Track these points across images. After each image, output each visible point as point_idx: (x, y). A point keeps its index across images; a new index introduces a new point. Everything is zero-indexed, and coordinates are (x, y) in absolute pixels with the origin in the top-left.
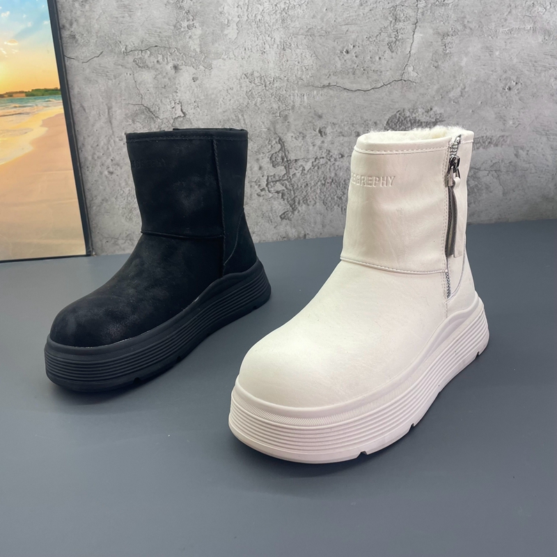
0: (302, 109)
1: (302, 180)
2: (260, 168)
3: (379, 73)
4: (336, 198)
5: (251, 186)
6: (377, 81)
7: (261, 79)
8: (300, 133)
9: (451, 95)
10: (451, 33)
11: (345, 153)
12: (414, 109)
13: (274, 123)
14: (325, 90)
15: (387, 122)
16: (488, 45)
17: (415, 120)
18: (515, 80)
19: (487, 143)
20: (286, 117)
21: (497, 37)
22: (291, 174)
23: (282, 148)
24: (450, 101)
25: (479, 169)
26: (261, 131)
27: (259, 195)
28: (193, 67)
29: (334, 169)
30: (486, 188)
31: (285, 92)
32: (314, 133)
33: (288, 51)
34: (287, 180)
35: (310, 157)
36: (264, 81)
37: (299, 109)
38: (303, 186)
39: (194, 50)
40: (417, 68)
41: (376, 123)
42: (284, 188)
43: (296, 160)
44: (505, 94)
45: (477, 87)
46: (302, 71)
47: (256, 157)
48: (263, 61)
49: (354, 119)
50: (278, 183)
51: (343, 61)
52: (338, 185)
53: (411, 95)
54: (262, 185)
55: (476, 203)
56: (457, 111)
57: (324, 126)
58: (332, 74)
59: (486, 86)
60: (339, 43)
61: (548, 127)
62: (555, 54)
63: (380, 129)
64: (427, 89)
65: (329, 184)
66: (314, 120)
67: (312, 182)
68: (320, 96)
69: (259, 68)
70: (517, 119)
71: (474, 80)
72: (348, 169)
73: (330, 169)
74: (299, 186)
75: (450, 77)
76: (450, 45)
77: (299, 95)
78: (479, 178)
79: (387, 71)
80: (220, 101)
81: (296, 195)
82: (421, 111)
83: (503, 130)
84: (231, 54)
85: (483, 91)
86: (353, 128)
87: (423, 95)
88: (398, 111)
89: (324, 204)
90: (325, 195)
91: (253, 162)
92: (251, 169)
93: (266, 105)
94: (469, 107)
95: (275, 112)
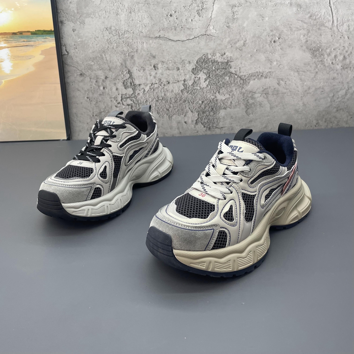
0: (143, 52)
1: (143, 98)
2: (117, 89)
3: (191, 30)
4: (165, 110)
5: (111, 101)
6: (190, 35)
7: (116, 31)
8: (142, 67)
9: (238, 45)
10: (238, 5)
11: (170, 81)
12: (213, 54)
13: (125, 61)
14: (157, 40)
15: (197, 62)
16: (261, 14)
17: (215, 61)
18: (278, 36)
19: (260, 76)
20: (132, 57)
21: (267, 9)
22: (137, 93)
23: (130, 77)
24: (237, 48)
25: (255, 93)
26: (116, 66)
27: (116, 107)
28: (73, 22)
29: (164, 91)
30: (260, 105)
31: (131, 40)
32: (150, 67)
33: (133, 13)
34: (134, 97)
35: (148, 82)
36: (118, 33)
37: (141, 51)
38: (144, 102)
39: (73, 11)
40: (216, 27)
41: (189, 62)
42: (133, 103)
43: (140, 85)
44: (272, 45)
45: (254, 40)
46: (142, 27)
47: (114, 82)
48: (117, 20)
49: (176, 59)
50: (128, 99)
51: (169, 21)
52: (167, 101)
53: (212, 45)
54: (118, 100)
55: (254, 114)
56: (241, 56)
57: (156, 63)
58: (161, 29)
59: (259, 40)
60: (165, 10)
61: (299, 67)
62: (304, 20)
63: (192, 66)
64: (222, 41)
65: (161, 101)
66: (150, 59)
67: (150, 99)
68: (154, 44)
69: (115, 24)
70: (279, 61)
71: (252, 35)
72: (172, 91)
73: (161, 91)
74: (142, 101)
75: (237, 33)
76: (237, 13)
77: (141, 42)
78: (255, 98)
79: (197, 28)
80: (91, 45)
81: (140, 107)
82: (218, 55)
83: (270, 68)
84: (97, 14)
85: (257, 43)
86: (175, 65)
87: (220, 45)
88: (204, 55)
89: (158, 113)
90: (158, 108)
91: (112, 85)
92: (111, 90)
93: (120, 49)
94: (249, 53)
95: (125, 53)
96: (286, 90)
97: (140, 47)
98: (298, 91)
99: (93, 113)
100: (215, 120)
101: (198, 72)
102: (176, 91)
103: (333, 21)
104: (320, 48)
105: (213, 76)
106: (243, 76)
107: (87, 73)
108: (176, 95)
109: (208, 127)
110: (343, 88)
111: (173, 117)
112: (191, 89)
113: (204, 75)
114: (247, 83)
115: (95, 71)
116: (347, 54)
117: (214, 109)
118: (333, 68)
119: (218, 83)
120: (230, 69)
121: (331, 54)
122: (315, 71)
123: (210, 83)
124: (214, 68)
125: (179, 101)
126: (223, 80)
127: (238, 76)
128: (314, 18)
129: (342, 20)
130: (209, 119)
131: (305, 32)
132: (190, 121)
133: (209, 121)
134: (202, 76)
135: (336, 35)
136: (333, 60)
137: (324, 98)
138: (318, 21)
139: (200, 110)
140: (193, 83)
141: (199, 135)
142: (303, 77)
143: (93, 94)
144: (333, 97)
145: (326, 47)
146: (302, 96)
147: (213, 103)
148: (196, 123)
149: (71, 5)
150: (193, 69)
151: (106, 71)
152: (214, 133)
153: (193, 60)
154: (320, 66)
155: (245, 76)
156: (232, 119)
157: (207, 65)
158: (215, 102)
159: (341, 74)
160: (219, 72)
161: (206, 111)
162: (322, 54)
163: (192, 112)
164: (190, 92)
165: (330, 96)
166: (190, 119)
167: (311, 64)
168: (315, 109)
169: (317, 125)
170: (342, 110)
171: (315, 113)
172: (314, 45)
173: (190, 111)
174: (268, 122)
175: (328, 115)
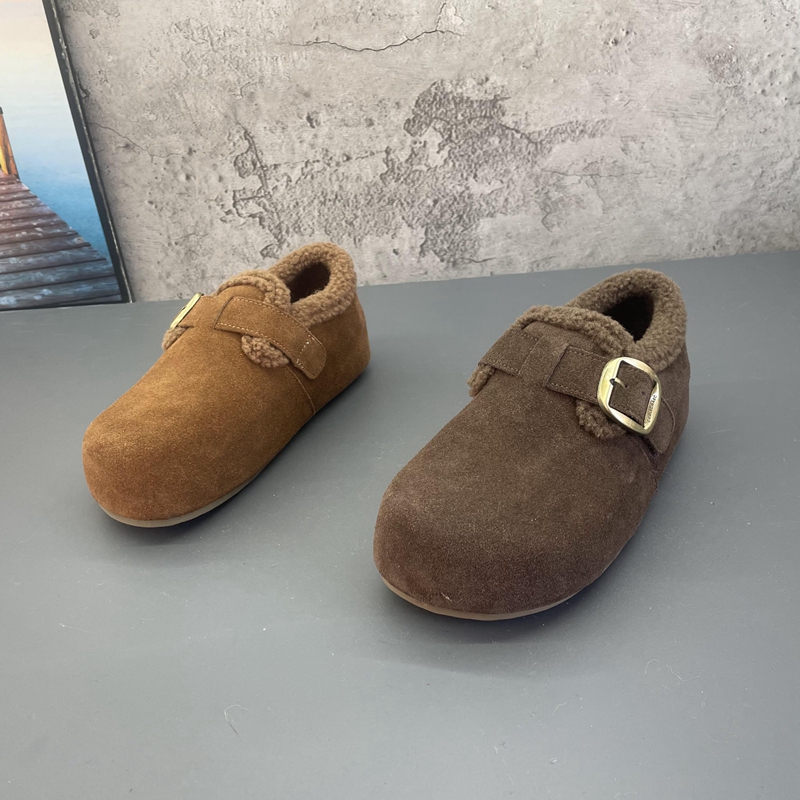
0: (277, 83)
1: (288, 197)
2: (221, 179)
3: (399, 20)
4: (344, 224)
5: (210, 207)
6: (395, 34)
7: (203, 31)
8: (277, 123)
9: (521, 54)
11: (352, 153)
12: (459, 80)
13: (234, 107)
14: (311, 50)
15: (417, 102)
17: (462, 99)
18: (624, 27)
19: (578, 132)
20: (252, 96)
22: (271, 187)
23: (250, 147)
24: (517, 64)
25: (565, 174)
26: (213, 120)
27: (225, 221)
28: (88, 13)
29: (338, 179)
30: (577, 202)
31: (245, 54)
32: (300, 122)
34: (265, 196)
35: (297, 160)
36: (209, 35)
37: (272, 81)
38: (291, 207)
40: (462, 8)
41: (397, 104)
42: (263, 210)
43: (276, 166)
44: (608, 52)
45: (562, 39)
46: (270, 17)
47: (212, 161)
49: (363, 97)
50: (251, 201)
52: (346, 204)
53: (454, 56)
54: (226, 206)
55: (562, 225)
56: (530, 82)
57: (314, 109)
58: (320, 21)
59: (577, 39)
61: (677, 104)
63: (406, 113)
64: (480, 46)
65: (331, 203)
66: (297, 102)
68: (303, 59)
69: (198, 13)
70: (626, 92)
71: (555, 28)
72: (359, 178)
73: (330, 179)
74: (286, 206)
75: (518, 24)
77: (269, 59)
78: (566, 187)
79: (412, 15)
80: (141, 71)
81: (282, 219)
82: (470, 83)
83: (605, 111)
85: (572, 47)
86: (362, 113)
87: (474, 55)
88: (434, 84)
89: (327, 232)
90: (327, 220)
91: (208, 169)
92: (207, 181)
93: (217, 77)
94: (549, 74)
95: (232, 88)
96: (643, 165)
97: (268, 70)
98: (675, 166)
99: (169, 237)
100: (468, 243)
101: (420, 128)
102: (367, 178)
104: (733, 53)
105: (460, 137)
106: (536, 135)
107: (142, 142)
108: (369, 188)
109: (452, 260)
110: (788, 153)
111: (364, 241)
112: (405, 172)
113: (437, 136)
114: (546, 152)
115: (162, 136)
117: (465, 216)
118: (764, 104)
119: (473, 153)
120: (503, 119)
121: (761, 68)
122: (718, 113)
123: (453, 156)
124: (460, 117)
125: (376, 201)
126: (485, 146)
127: (523, 134)
130: (452, 243)
131: (697, 13)
132: (406, 247)
133: (452, 247)
134: (432, 137)
135: (776, 18)
136: (766, 83)
137: (738, 180)
139: (429, 221)
140: (411, 156)
141: (429, 279)
142: (688, 129)
143: (163, 192)
144: (761, 176)
145: (748, 51)
147: (461, 202)
148: (422, 252)
150: (409, 120)
151: (189, 136)
152: (465, 275)
153: (406, 99)
154: (733, 101)
155: (540, 133)
156: (509, 240)
157: (442, 109)
158: (466, 199)
159: (783, 119)
160: (475, 127)
161: (444, 224)
162: (738, 70)
163: (409, 226)
164: (402, 179)
165: (754, 174)
166: (407, 243)
167: (709, 97)
168: (713, 208)
169: (717, 247)
170: (781, 208)
171: (715, 217)
172: (719, 48)
173: (405, 224)
174: (597, 243)
175: (745, 221)
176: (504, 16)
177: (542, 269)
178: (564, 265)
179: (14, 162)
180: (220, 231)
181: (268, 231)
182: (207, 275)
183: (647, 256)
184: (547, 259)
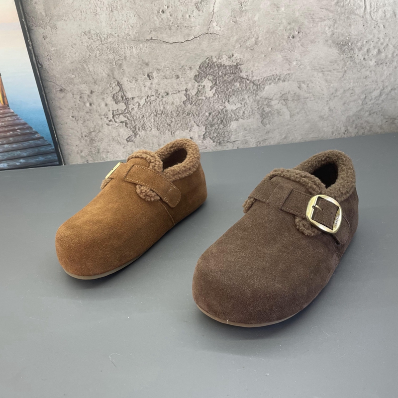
0: (133, 59)
1: (139, 113)
2: (106, 105)
3: (190, 28)
4: (166, 125)
5: (101, 118)
6: (188, 35)
7: (97, 36)
8: (133, 78)
9: (248, 44)
11: (169, 91)
12: (219, 56)
13: (112, 71)
14: (149, 43)
15: (200, 67)
16: (276, 3)
17: (221, 65)
18: (297, 30)
19: (277, 80)
20: (121, 66)
22: (130, 109)
23: (120, 90)
24: (247, 48)
25: (271, 99)
26: (102, 77)
27: (108, 125)
28: (42, 28)
29: (163, 104)
30: (278, 113)
31: (117, 45)
32: (144, 77)
33: (115, 12)
34: (128, 113)
35: (143, 95)
36: (100, 37)
37: (130, 59)
38: (141, 117)
39: (41, 13)
40: (220, 23)
42: (126, 119)
43: (133, 98)
44: (290, 42)
45: (268, 36)
46: (129, 28)
47: (102, 97)
48: (96, 21)
49: (174, 65)
50: (121, 115)
51: (161, 19)
52: (167, 116)
53: (217, 45)
54: (109, 118)
55: (271, 124)
56: (253, 56)
57: (150, 71)
59: (275, 36)
60: (156, 5)
61: (323, 65)
62: (329, 7)
63: (194, 72)
64: (229, 40)
65: (160, 115)
66: (142, 68)
67: (147, 114)
68: (145, 48)
69: (94, 27)
70: (299, 60)
71: (265, 31)
72: (173, 103)
73: (159, 104)
74: (138, 117)
75: (247, 30)
76: (245, 4)
77: (129, 48)
78: (272, 106)
79: (196, 26)
80: (68, 54)
81: (136, 124)
82: (225, 57)
83: (289, 69)
84: (70, 16)
85: (272, 40)
86: (174, 73)
87: (226, 44)
88: (208, 58)
89: (158, 129)
90: (158, 123)
91: (100, 100)
92: (99, 106)
93: (104, 57)
94: (262, 53)
95: (111, 62)
96: (308, 94)
97: (128, 53)
98: (323, 94)
99: (82, 133)
100: (226, 133)
101: (201, 79)
102: (177, 103)
103: (365, 7)
104: (349, 41)
105: (221, 83)
106: (257, 81)
107: (68, 88)
108: (178, 108)
109: (219, 141)
110: (378, 88)
111: (176, 133)
112: (195, 100)
113: (209, 83)
114: (262, 89)
115: (78, 85)
116: (383, 47)
117: (224, 121)
118: (365, 65)
119: (227, 90)
120: (241, 74)
121: (363, 48)
122: (343, 69)
123: (217, 92)
124: (220, 74)
125: (181, 114)
126: (233, 87)
127: (251, 81)
128: (342, 4)
129: (377, 5)
130: (218, 133)
132: (197, 136)
133: (218, 135)
134: (207, 83)
135: (369, 24)
136: (365, 55)
137: (354, 101)
138: (347, 7)
139: (207, 123)
140: (197, 92)
141: (208, 151)
142: (329, 77)
143: (79, 112)
144: (365, 98)
145: (356, 40)
146: (328, 100)
147: (222, 114)
148: (204, 138)
149: (37, 7)
150: (196, 76)
151: (91, 85)
152: (225, 148)
153: (194, 66)
154: (350, 64)
155: (259, 80)
156: (246, 132)
157: (212, 70)
158: (224, 112)
159: (374, 71)
160: (228, 78)
161: (214, 124)
162: (352, 49)
163: (198, 125)
164: (193, 103)
165: (361, 98)
166: (197, 134)
167: (338, 62)
168: (343, 115)
169: (346, 133)
170: (375, 114)
171: (344, 118)
172: (342, 39)
173: (195, 125)
174: (288, 132)
175: (358, 120)
176: (240, 26)
177: (262, 145)
178: (272, 143)
179: (6, 98)
180: (106, 129)
181: (130, 130)
182: (101, 151)
183: (312, 138)
184: (264, 140)
